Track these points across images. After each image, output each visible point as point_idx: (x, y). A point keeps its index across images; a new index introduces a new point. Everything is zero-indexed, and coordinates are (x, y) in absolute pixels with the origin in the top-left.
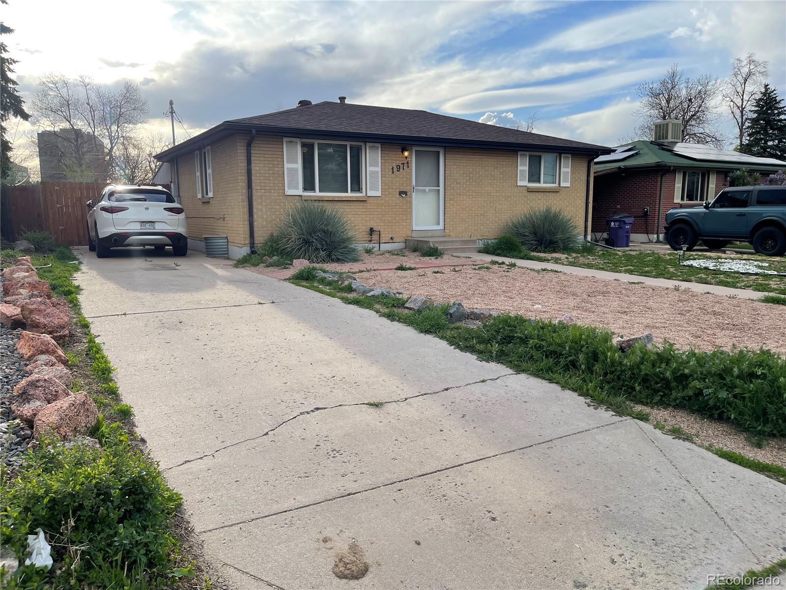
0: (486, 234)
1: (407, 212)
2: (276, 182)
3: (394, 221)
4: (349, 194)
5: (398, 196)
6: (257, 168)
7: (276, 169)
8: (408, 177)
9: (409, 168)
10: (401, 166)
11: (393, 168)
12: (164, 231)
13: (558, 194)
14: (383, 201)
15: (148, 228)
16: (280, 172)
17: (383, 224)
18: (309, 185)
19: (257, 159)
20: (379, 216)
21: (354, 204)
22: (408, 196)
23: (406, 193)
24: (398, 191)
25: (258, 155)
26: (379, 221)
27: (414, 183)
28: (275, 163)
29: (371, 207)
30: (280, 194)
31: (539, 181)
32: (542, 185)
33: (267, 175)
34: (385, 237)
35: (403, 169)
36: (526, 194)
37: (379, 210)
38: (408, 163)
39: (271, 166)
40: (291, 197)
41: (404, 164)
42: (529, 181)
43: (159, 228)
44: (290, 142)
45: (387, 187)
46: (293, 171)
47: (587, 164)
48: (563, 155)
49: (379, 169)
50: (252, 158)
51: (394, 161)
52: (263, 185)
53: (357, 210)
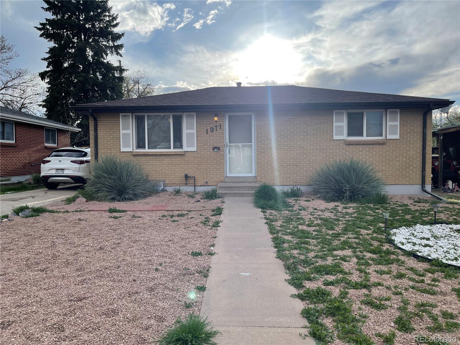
0: (300, 181)
1: (221, 163)
2: (115, 143)
3: (208, 170)
4: (172, 150)
5: (212, 150)
6: (102, 134)
7: (115, 134)
8: (221, 136)
9: (222, 129)
10: (215, 128)
11: (207, 130)
12: (69, 175)
13: (384, 146)
14: (199, 155)
15: (60, 173)
16: (118, 137)
17: (198, 172)
18: (140, 144)
19: (102, 128)
20: (196, 166)
21: (174, 157)
22: (221, 150)
23: (219, 149)
24: (212, 147)
25: (102, 126)
26: (195, 170)
27: (228, 141)
28: (115, 130)
29: (189, 159)
30: (118, 151)
31: (362, 135)
32: (365, 138)
33: (109, 139)
34: (199, 182)
35: (217, 130)
36: (344, 147)
37: (196, 161)
38: (220, 125)
39: (111, 132)
40: (126, 153)
41: (217, 126)
42: (349, 134)
43: (66, 173)
44: (125, 116)
45: (202, 144)
46: (126, 135)
47: (422, 117)
48: (388, 111)
49: (194, 131)
50: (99, 128)
51: (208, 125)
52: (106, 145)
53: (177, 161)
